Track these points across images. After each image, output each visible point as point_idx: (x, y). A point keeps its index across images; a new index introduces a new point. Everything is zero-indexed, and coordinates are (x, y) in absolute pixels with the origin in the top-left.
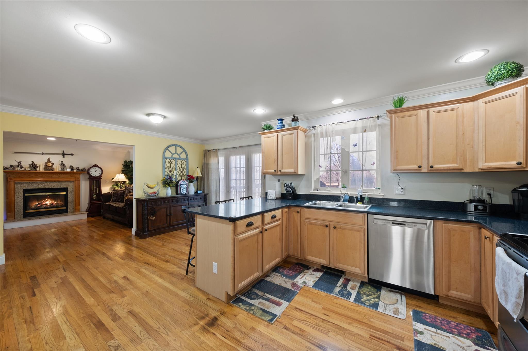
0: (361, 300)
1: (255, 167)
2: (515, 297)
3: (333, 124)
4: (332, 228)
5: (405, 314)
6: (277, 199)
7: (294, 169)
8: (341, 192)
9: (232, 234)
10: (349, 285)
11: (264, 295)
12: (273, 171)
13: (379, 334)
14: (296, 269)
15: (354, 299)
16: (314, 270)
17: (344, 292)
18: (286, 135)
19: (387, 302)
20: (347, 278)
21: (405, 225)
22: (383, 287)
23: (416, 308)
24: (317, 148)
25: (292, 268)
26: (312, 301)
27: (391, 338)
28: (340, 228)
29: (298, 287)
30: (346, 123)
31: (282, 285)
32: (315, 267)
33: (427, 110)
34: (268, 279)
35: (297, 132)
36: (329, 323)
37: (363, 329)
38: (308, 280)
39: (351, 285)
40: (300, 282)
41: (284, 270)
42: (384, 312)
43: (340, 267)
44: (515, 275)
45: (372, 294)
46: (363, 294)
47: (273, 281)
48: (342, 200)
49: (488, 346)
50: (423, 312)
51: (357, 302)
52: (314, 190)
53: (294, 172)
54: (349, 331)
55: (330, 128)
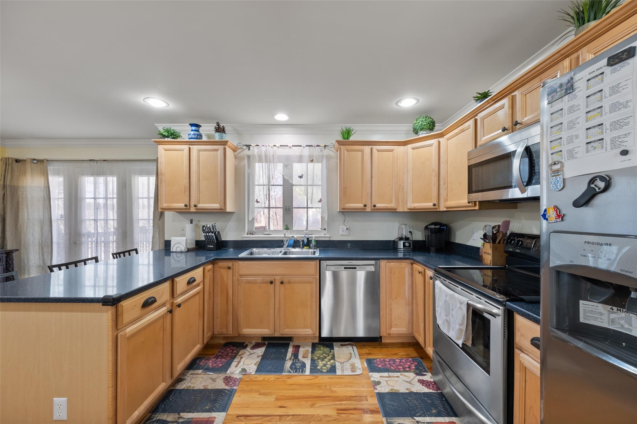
0: (317, 368)
1: (139, 198)
2: (459, 325)
3: (274, 146)
4: (278, 283)
5: (361, 368)
6: (189, 250)
7: (220, 205)
8: (285, 235)
9: (111, 330)
10: (300, 353)
11: (179, 418)
12: (182, 205)
13: (345, 405)
14: (226, 353)
15: (309, 370)
16: (253, 346)
17: (297, 365)
18: (205, 150)
19: (342, 361)
20: (296, 344)
21: (355, 268)
22: (334, 343)
23: (367, 357)
24: (251, 176)
25: (220, 354)
26: (260, 394)
27: (356, 402)
28: (289, 283)
29: (235, 380)
30: (290, 147)
31: (209, 388)
32: (254, 342)
33: (371, 147)
34: (181, 386)
35: (225, 149)
36: (288, 418)
37: (328, 405)
38: (248, 365)
39: (302, 353)
40: (237, 372)
41: (207, 361)
42: (343, 374)
43: (288, 333)
44: (458, 305)
45: (327, 355)
46: (317, 360)
47: (192, 385)
48: (286, 246)
49: (424, 372)
50: (374, 358)
51: (314, 372)
52: (248, 234)
53: (219, 208)
54: (314, 417)
55: (271, 151)
